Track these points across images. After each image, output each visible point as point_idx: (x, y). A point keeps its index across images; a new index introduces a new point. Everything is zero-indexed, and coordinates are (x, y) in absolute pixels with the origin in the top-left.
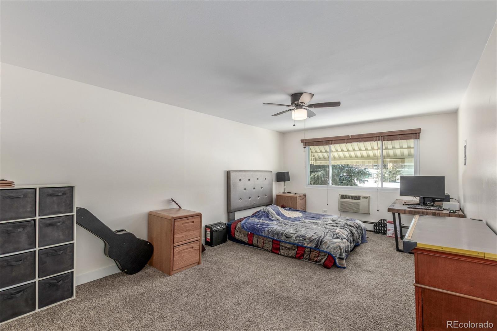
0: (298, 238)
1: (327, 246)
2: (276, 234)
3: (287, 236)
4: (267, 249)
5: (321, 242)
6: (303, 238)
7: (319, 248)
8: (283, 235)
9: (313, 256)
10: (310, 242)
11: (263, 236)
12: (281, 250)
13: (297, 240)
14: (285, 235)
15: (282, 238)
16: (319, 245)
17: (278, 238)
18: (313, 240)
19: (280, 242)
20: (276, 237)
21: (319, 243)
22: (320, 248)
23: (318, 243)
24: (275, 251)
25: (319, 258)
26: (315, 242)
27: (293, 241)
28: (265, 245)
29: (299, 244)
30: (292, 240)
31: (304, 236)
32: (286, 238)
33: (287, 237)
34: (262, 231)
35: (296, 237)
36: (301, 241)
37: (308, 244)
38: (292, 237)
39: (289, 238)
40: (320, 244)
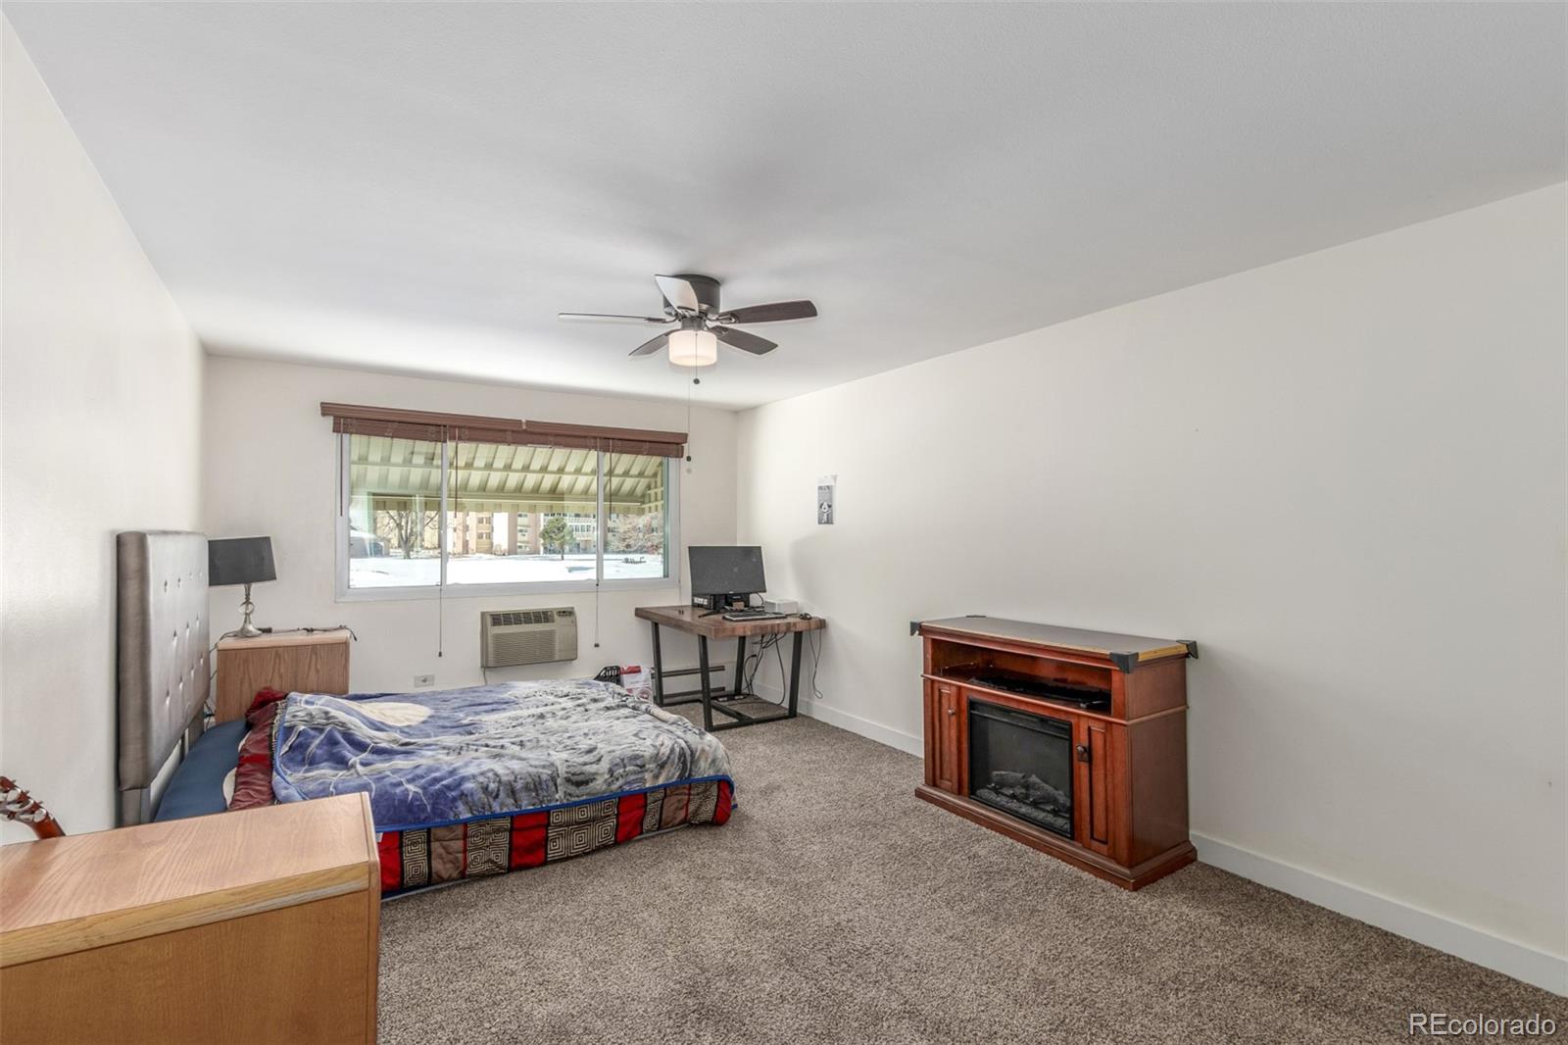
0: (621, 771)
1: (709, 760)
2: (527, 788)
3: (575, 778)
4: (487, 867)
5: (692, 754)
6: (638, 766)
7: (690, 775)
8: (559, 781)
9: (673, 808)
10: (662, 766)
11: (457, 822)
12: (551, 845)
13: (617, 779)
14: (568, 780)
15: (557, 796)
16: (689, 765)
17: (542, 802)
18: (669, 757)
19: (547, 812)
20: (526, 805)
21: (689, 759)
22: (693, 773)
23: (684, 763)
24: (528, 860)
25: (691, 808)
26: (677, 760)
27: (604, 787)
28: (470, 857)
29: (627, 788)
30: (599, 785)
31: (636, 757)
32: (572, 789)
33: (578, 784)
34: (454, 800)
35: (611, 772)
36: (632, 777)
37: (656, 777)
38: (596, 774)
39: (586, 783)
40: (691, 763)
